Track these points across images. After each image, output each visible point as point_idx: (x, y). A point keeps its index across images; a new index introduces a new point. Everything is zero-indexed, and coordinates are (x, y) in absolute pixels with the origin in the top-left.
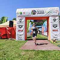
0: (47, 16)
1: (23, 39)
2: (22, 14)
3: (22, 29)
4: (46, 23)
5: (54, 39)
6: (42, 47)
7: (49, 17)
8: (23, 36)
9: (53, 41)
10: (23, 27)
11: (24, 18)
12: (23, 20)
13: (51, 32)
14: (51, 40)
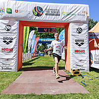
1: (13, 68)
2: (11, 13)
3: (11, 46)
5: (76, 69)
6: (51, 87)
7: (69, 23)
8: (13, 61)
9: (75, 73)
10: (14, 41)
11: (17, 22)
12: (13, 28)
13: (71, 54)
14: (70, 71)
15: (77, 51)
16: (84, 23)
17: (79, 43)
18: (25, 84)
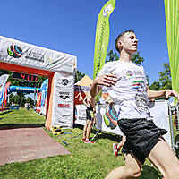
7: (54, 72)
9: (56, 131)
13: (53, 108)
15: (60, 105)
16: (71, 74)
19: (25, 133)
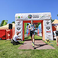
0: (41, 19)
2: (20, 18)
3: (20, 31)
4: (40, 25)
5: (48, 40)
8: (21, 37)
11: (22, 21)
13: (45, 33)
14: (45, 40)
15: (47, 32)
16: (49, 20)
17: (48, 28)
18: (26, 46)
19: (37, 42)
